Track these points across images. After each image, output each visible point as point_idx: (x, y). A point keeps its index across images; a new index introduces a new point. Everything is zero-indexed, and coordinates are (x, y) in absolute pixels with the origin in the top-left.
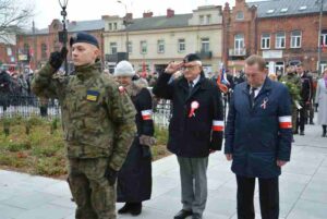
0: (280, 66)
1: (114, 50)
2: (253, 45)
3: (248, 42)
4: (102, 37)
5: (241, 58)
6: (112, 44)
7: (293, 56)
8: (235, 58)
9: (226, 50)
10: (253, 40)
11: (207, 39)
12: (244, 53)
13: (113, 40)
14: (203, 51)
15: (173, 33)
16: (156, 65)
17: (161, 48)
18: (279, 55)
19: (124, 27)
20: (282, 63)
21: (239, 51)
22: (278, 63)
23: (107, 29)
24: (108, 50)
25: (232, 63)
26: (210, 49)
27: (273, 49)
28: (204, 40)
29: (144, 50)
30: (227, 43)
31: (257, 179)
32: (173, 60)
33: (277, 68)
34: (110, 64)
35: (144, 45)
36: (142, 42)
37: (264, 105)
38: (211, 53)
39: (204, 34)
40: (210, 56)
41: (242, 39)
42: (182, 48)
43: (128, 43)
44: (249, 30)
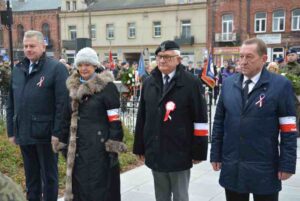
0: (278, 54)
1: (73, 35)
2: (245, 29)
3: (239, 23)
4: (58, 18)
5: (230, 44)
6: (70, 27)
7: (294, 40)
8: (222, 44)
9: (211, 35)
10: (245, 22)
11: (189, 22)
12: (234, 38)
13: (71, 22)
14: (183, 37)
15: (146, 14)
16: (126, 54)
17: (132, 33)
18: (277, 40)
19: (85, 7)
20: (281, 50)
21: (227, 35)
22: (276, 50)
23: (64, 8)
24: (65, 36)
25: (219, 51)
26: (192, 34)
27: (270, 32)
28: (184, 22)
29: (111, 35)
30: (213, 26)
31: (251, 196)
32: (147, 47)
33: (275, 56)
34: (68, 52)
35: (111, 29)
36: (108, 25)
37: (260, 102)
38: (193, 39)
39: (184, 15)
40: (192, 42)
41: (232, 21)
42: (158, 32)
43: (91, 27)
44: (241, 9)
